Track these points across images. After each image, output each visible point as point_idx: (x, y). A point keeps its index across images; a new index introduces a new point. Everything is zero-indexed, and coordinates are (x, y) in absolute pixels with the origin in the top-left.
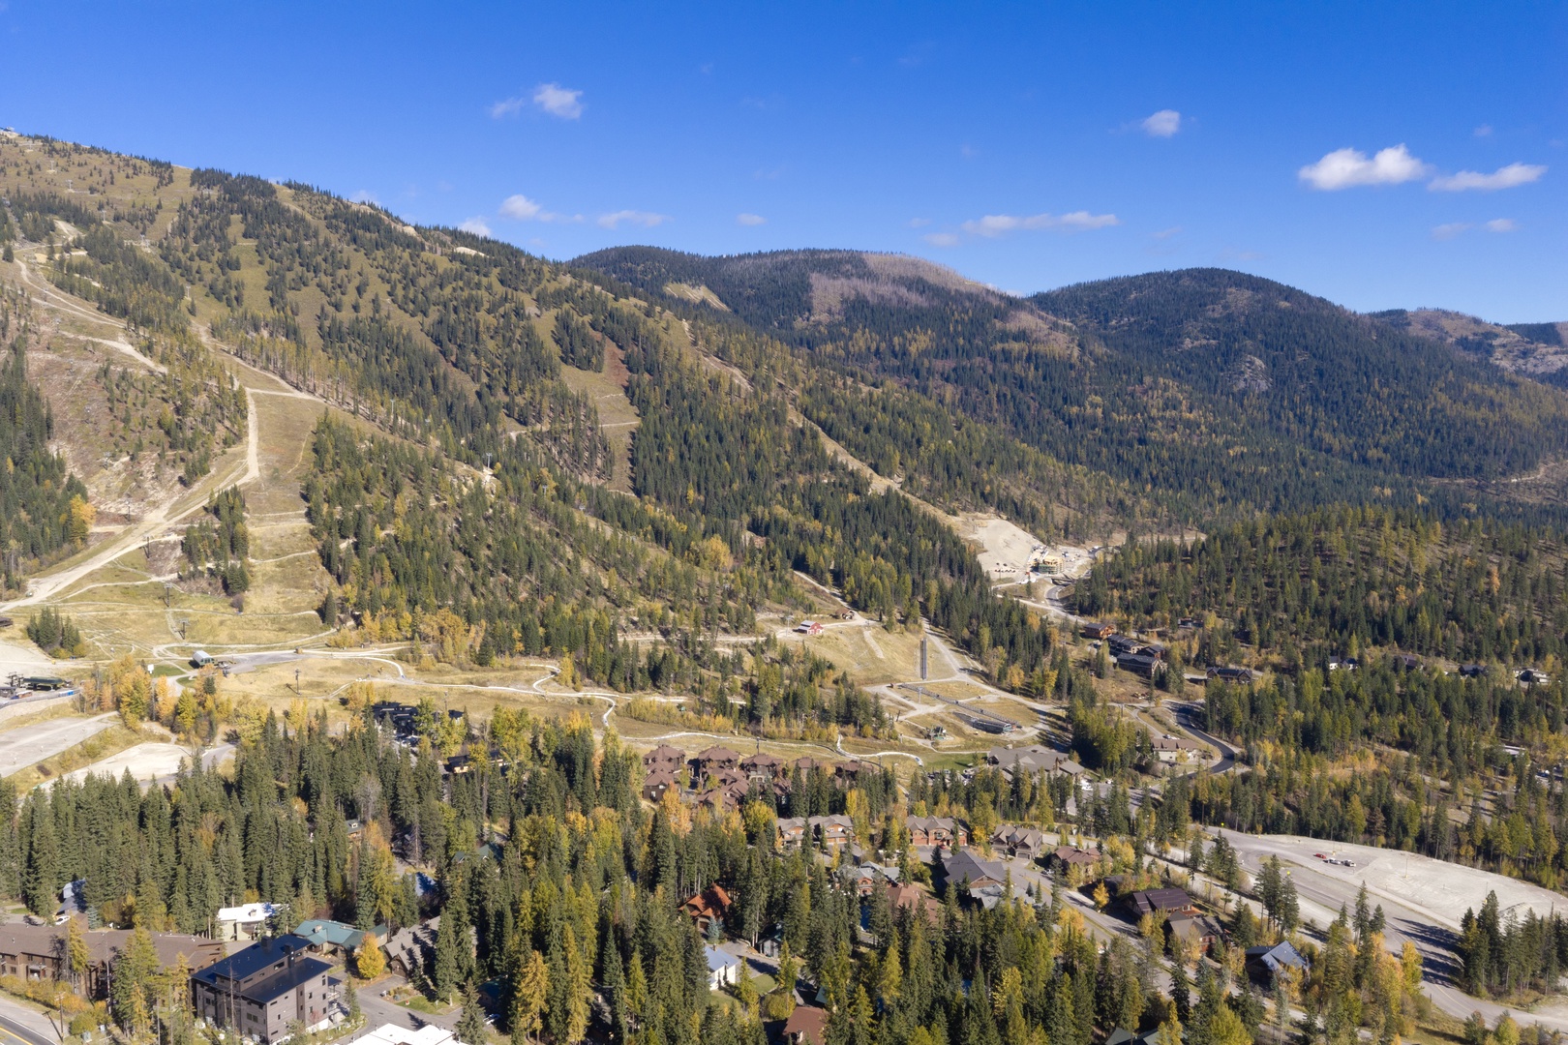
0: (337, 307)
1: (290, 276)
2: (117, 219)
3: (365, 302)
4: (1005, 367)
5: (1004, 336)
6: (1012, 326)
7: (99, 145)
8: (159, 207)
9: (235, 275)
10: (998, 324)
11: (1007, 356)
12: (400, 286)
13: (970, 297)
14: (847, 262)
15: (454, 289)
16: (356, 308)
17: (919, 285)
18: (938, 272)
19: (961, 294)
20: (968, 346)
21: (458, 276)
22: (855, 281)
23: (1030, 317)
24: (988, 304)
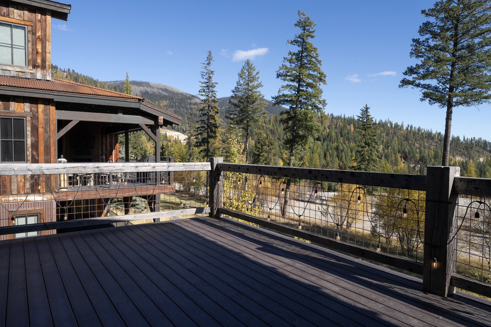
4: (190, 111)
5: (190, 104)
6: (193, 101)
10: (189, 101)
11: (191, 109)
13: (181, 94)
14: (144, 84)
17: (166, 90)
18: (172, 88)
19: (178, 93)
20: (179, 105)
22: (145, 88)
23: (198, 100)
24: (187, 96)
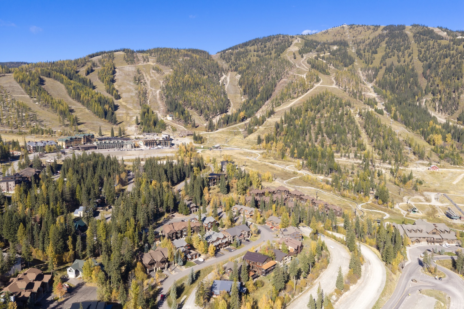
0: (399, 61)
1: (391, 54)
2: (354, 44)
3: (408, 60)
7: (364, 24)
8: (369, 39)
9: (375, 55)
12: (423, 52)
15: (443, 51)
16: (404, 62)
21: (448, 47)
